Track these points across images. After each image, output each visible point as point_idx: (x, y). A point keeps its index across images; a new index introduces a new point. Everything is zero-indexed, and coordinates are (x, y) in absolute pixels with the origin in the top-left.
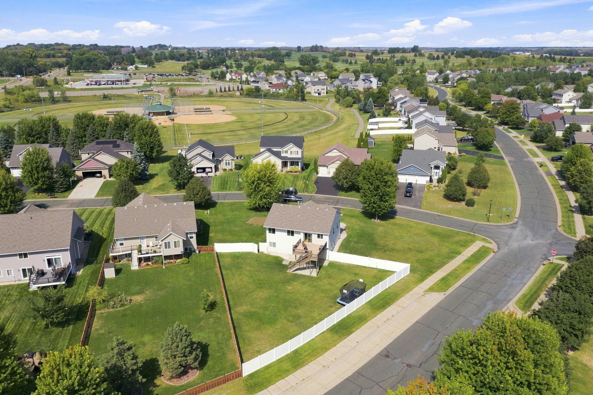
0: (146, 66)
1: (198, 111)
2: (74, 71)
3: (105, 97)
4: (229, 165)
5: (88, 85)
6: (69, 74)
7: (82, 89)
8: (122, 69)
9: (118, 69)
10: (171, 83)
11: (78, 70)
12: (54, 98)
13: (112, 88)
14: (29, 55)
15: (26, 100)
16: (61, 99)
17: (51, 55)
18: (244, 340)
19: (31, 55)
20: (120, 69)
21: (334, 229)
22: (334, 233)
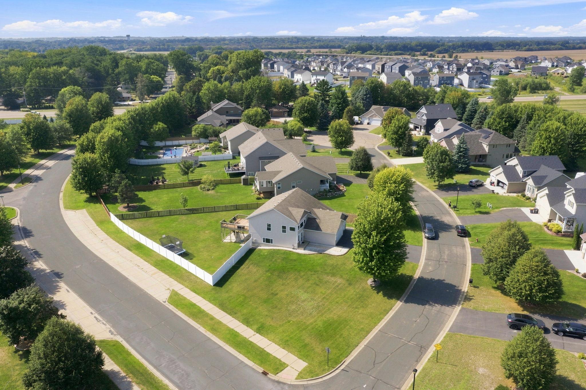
4: (530, 191)
21: (269, 225)
22: (269, 229)
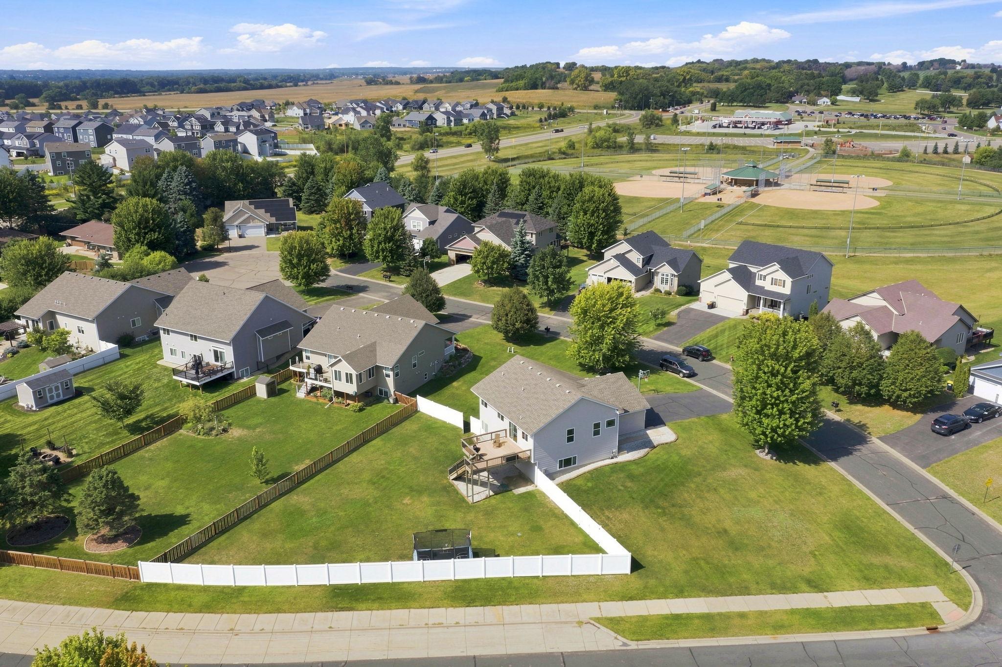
0: (857, 99)
1: (822, 185)
2: (726, 104)
3: (712, 148)
4: (667, 283)
5: (715, 127)
6: (714, 108)
7: (698, 133)
8: (808, 103)
9: (801, 102)
10: (858, 131)
11: (732, 103)
12: (633, 144)
13: (745, 134)
14: (681, 78)
15: (597, 144)
16: (644, 147)
17: (725, 77)
18: (228, 538)
19: (685, 78)
20: (805, 102)
21: (570, 432)
22: (570, 439)
